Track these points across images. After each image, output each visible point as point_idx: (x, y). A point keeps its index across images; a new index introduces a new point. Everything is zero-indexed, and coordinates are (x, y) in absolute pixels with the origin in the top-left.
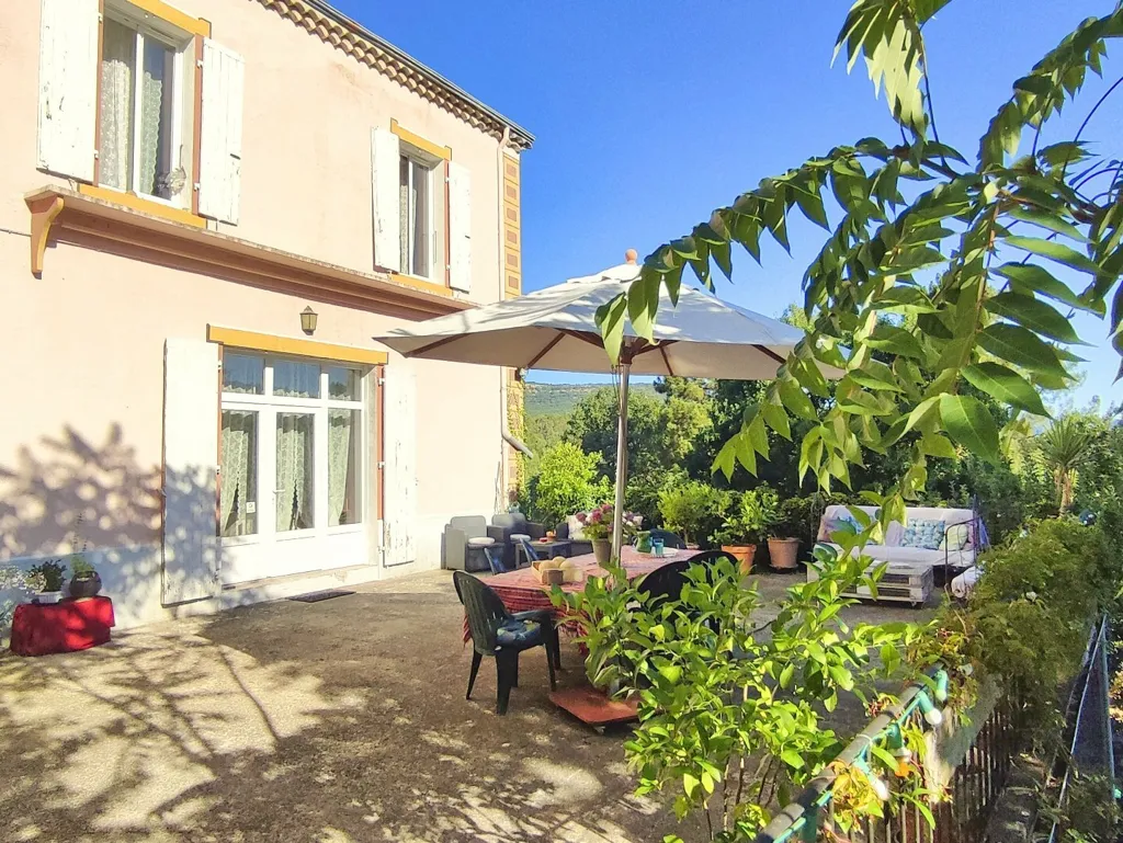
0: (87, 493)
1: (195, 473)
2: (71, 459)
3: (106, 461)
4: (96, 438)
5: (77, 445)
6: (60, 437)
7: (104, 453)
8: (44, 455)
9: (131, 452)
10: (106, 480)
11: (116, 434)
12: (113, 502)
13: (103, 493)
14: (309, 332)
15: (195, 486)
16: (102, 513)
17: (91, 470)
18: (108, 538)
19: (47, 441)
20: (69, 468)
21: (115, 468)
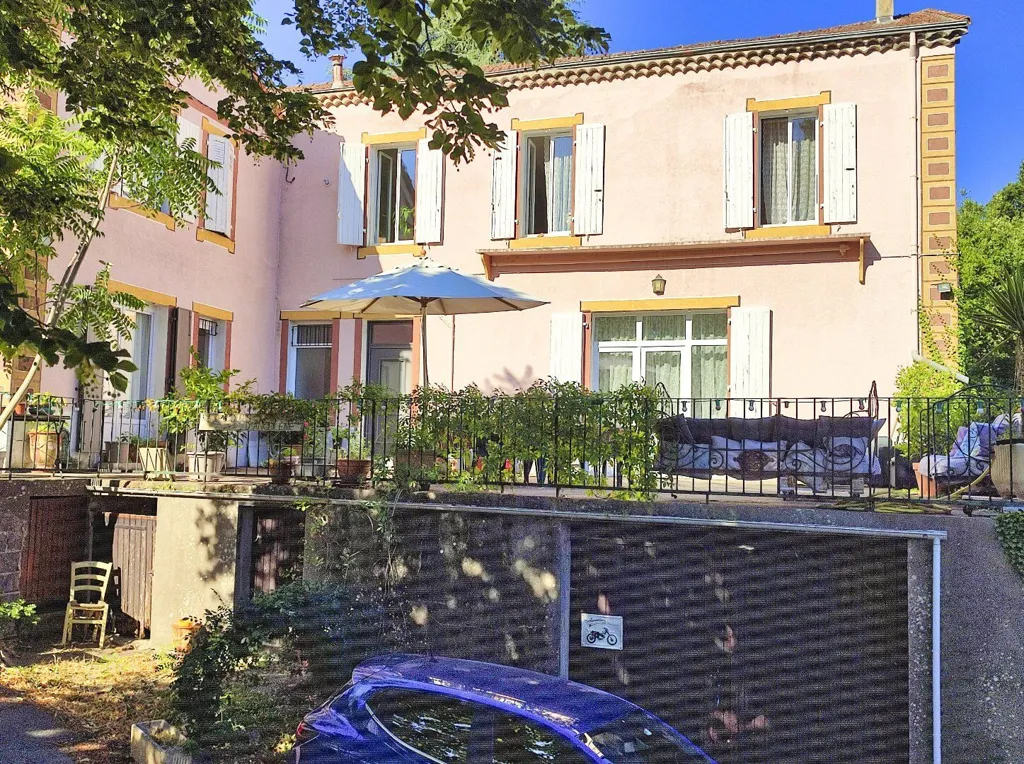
14: (660, 293)
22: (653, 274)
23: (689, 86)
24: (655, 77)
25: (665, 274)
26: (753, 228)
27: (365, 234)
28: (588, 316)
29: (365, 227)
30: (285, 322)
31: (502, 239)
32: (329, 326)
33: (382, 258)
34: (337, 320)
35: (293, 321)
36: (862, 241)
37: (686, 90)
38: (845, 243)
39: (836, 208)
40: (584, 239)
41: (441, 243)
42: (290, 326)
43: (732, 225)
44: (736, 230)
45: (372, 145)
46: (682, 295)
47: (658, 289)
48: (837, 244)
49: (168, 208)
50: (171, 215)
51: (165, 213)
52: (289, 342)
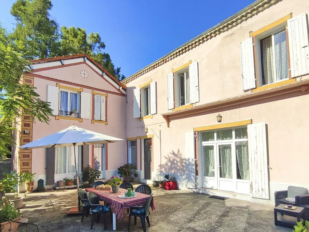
0: (175, 162)
1: (189, 159)
2: (173, 156)
3: (177, 156)
4: (176, 152)
5: (174, 154)
6: (172, 152)
7: (177, 155)
8: (170, 155)
9: (181, 154)
10: (178, 160)
11: (179, 151)
12: (179, 164)
13: (177, 162)
14: (220, 121)
15: (189, 162)
16: (178, 166)
17: (176, 158)
18: (178, 170)
19: (170, 153)
20: (173, 158)
21: (179, 157)
22: (217, 114)
23: (226, 37)
24: (213, 38)
25: (221, 113)
26: (256, 88)
27: (141, 114)
28: (197, 133)
29: (141, 112)
30: (127, 141)
31: (171, 109)
32: (135, 141)
33: (144, 120)
34: (137, 139)
35: (129, 140)
37: (225, 39)
38: (304, 85)
39: (298, 69)
40: (194, 104)
41: (156, 113)
42: (129, 142)
43: (246, 89)
44: (248, 90)
45: (142, 88)
46: (228, 121)
47: (219, 120)
48: (300, 87)
49: (79, 116)
50: (80, 118)
51: (78, 118)
52: (129, 146)
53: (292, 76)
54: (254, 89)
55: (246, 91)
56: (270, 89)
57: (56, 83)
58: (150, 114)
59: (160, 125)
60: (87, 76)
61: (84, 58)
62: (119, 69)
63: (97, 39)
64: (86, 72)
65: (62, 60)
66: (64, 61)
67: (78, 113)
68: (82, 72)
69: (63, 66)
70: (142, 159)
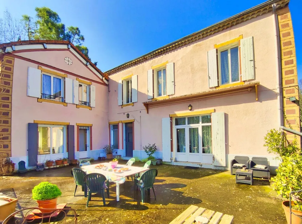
22: (188, 104)
25: (192, 104)
27: (123, 102)
28: (172, 118)
29: (123, 100)
30: (110, 124)
31: (150, 99)
32: (117, 125)
34: (118, 123)
35: (111, 124)
36: (256, 85)
37: (195, 47)
38: (250, 87)
39: (246, 75)
40: (170, 96)
41: (138, 102)
42: (111, 125)
43: (211, 86)
44: (213, 88)
47: (190, 109)
48: (247, 88)
49: (63, 101)
50: (65, 102)
51: (62, 102)
52: (111, 129)
53: (243, 80)
54: (217, 87)
55: (210, 88)
56: (229, 87)
57: (38, 66)
58: (131, 102)
59: (140, 112)
60: (71, 63)
61: (68, 45)
62: (96, 63)
63: (76, 31)
64: (70, 59)
65: (44, 44)
66: (47, 45)
67: (63, 98)
68: (66, 59)
69: (45, 49)
70: (124, 140)
